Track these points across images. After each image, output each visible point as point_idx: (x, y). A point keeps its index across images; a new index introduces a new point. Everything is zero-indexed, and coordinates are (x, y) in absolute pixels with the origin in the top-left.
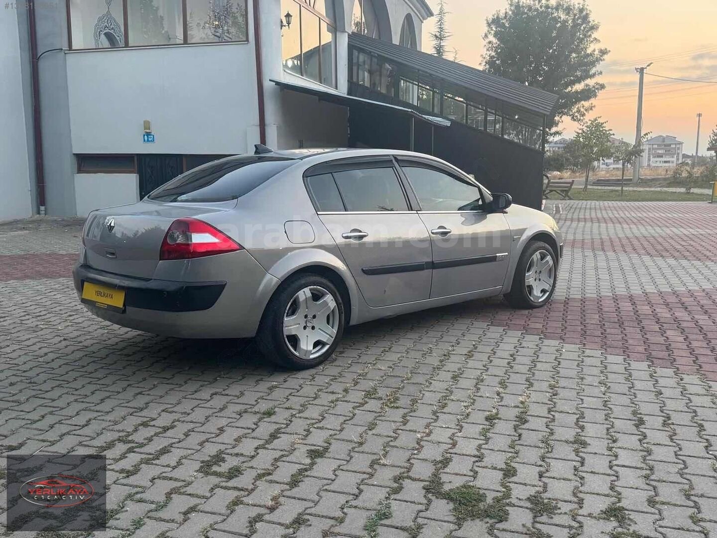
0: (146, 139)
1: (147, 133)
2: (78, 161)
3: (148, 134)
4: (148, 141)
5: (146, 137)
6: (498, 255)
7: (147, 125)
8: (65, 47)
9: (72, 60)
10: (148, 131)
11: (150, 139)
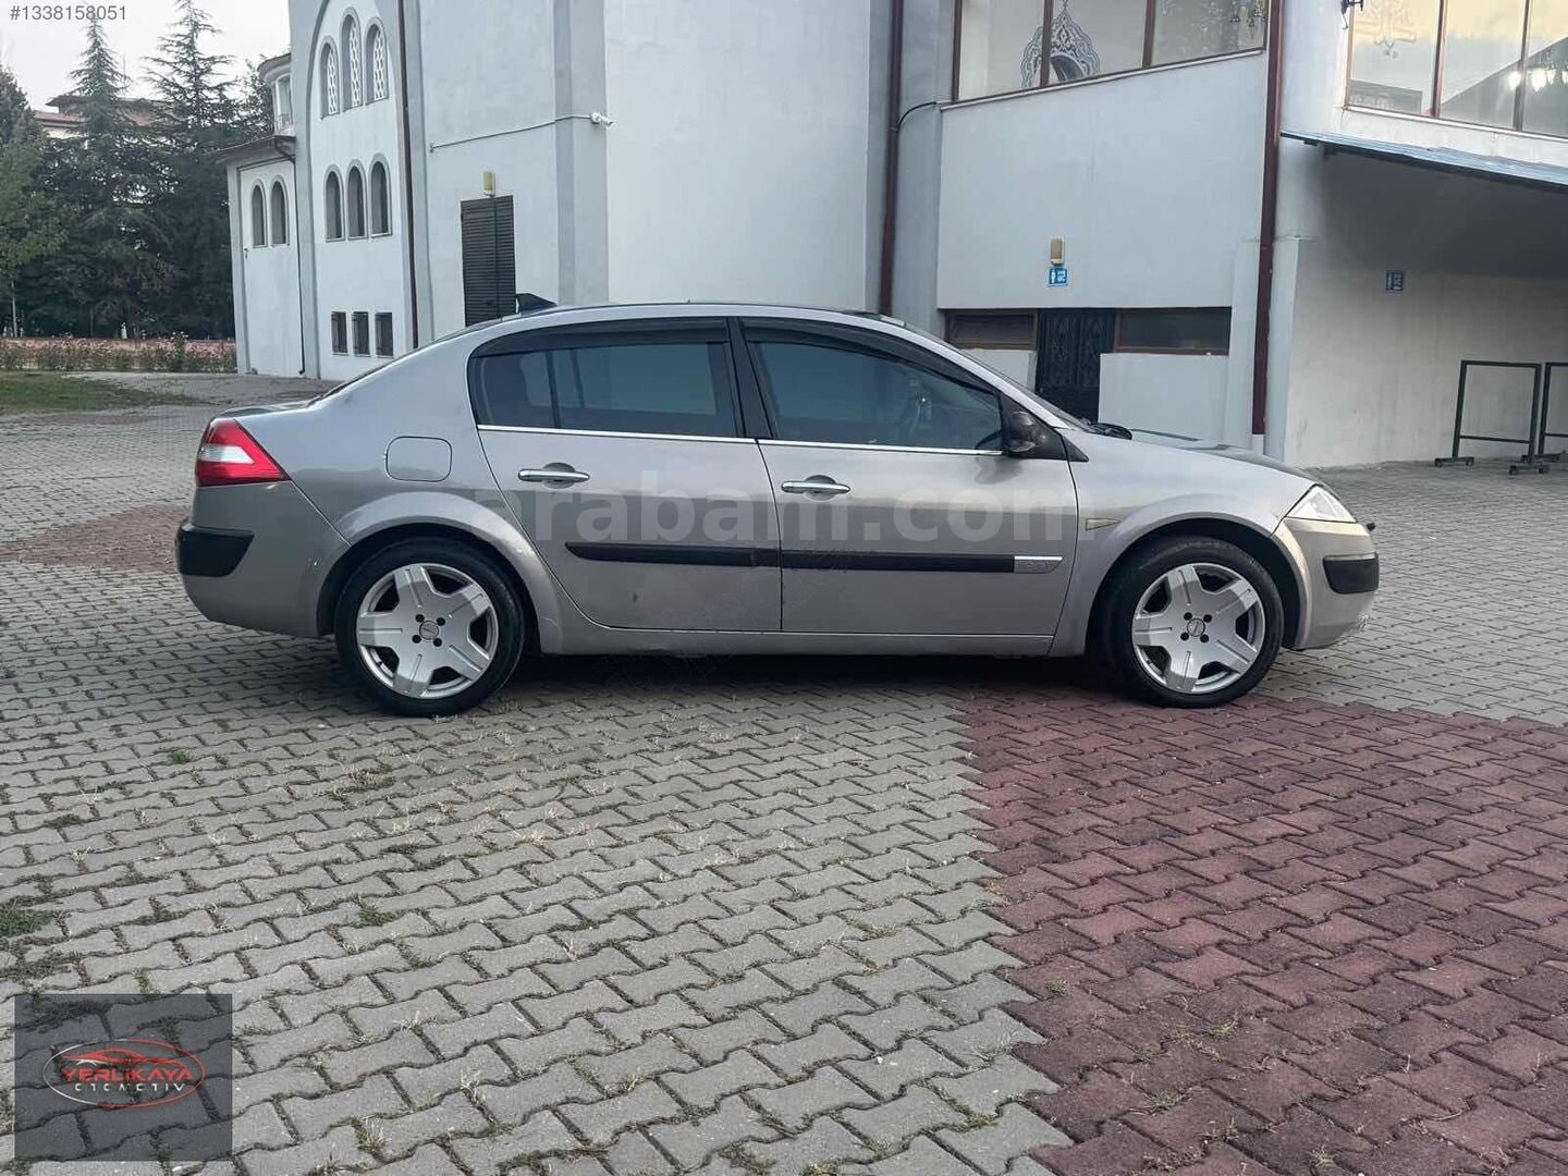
0: (1053, 278)
1: (1056, 265)
2: (948, 323)
3: (1058, 267)
4: (1056, 282)
5: (1053, 273)
6: (1016, 558)
7: (1057, 249)
8: (944, 97)
9: (954, 121)
10: (1056, 261)
11: (1060, 279)
